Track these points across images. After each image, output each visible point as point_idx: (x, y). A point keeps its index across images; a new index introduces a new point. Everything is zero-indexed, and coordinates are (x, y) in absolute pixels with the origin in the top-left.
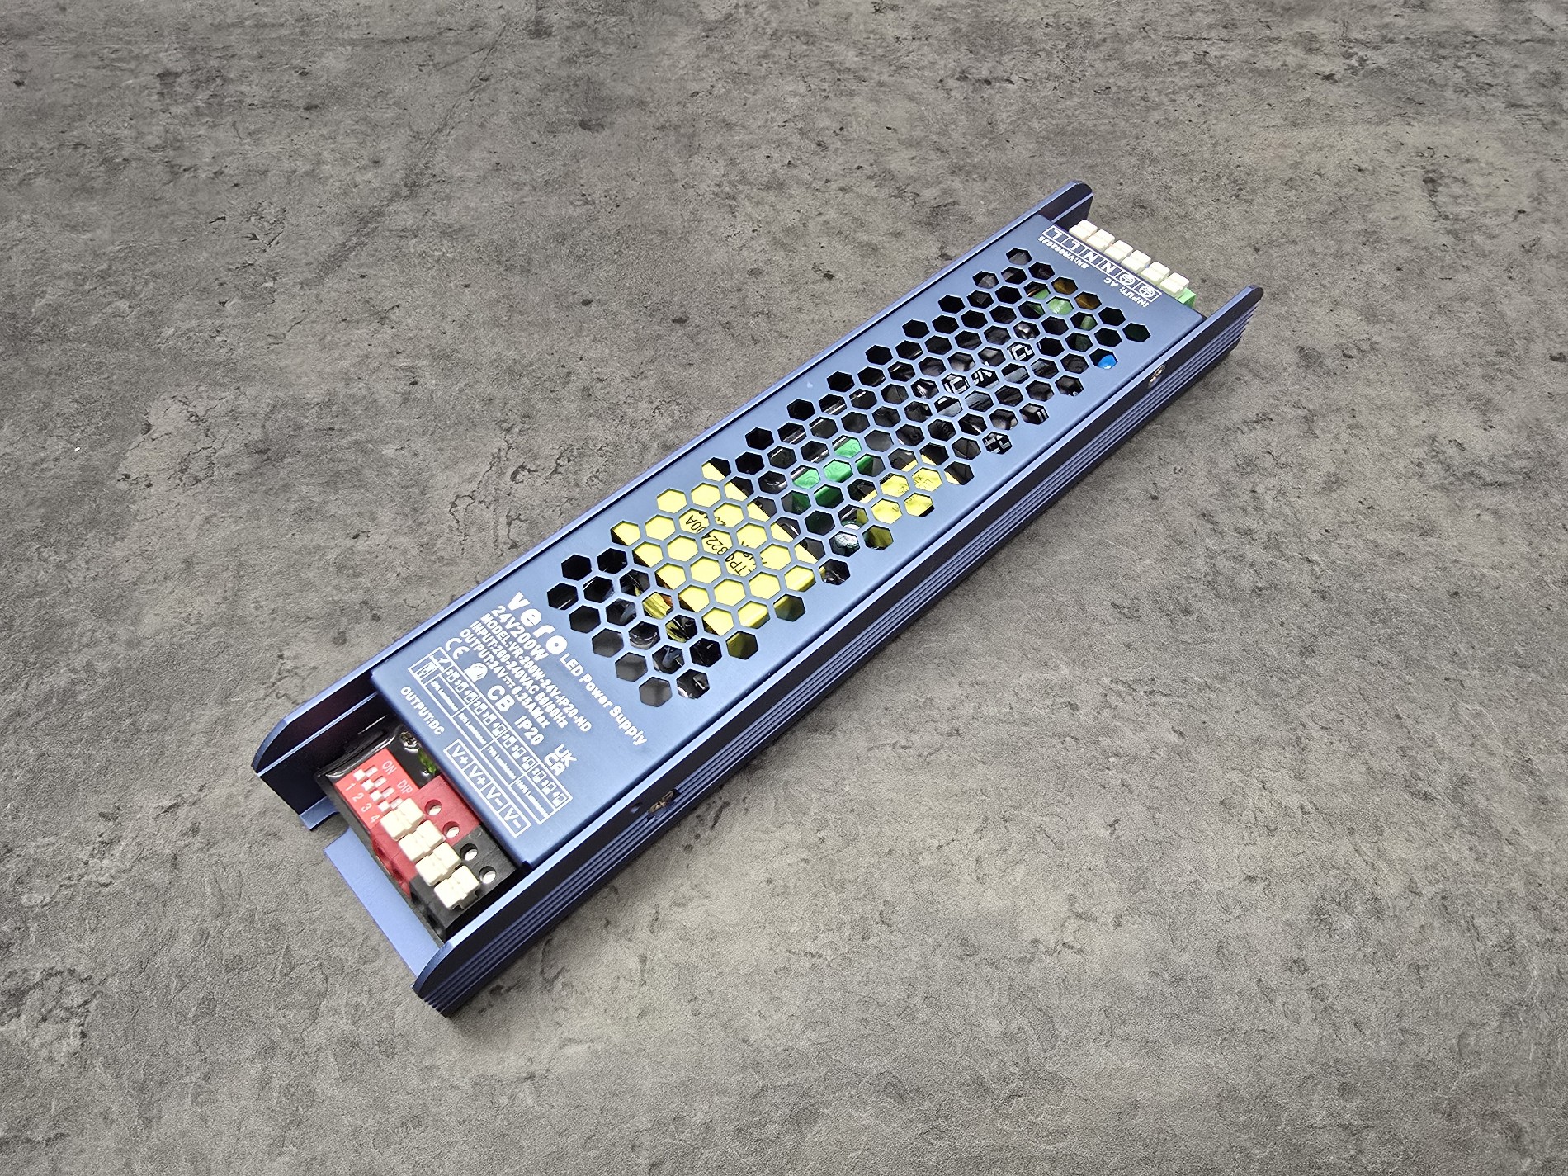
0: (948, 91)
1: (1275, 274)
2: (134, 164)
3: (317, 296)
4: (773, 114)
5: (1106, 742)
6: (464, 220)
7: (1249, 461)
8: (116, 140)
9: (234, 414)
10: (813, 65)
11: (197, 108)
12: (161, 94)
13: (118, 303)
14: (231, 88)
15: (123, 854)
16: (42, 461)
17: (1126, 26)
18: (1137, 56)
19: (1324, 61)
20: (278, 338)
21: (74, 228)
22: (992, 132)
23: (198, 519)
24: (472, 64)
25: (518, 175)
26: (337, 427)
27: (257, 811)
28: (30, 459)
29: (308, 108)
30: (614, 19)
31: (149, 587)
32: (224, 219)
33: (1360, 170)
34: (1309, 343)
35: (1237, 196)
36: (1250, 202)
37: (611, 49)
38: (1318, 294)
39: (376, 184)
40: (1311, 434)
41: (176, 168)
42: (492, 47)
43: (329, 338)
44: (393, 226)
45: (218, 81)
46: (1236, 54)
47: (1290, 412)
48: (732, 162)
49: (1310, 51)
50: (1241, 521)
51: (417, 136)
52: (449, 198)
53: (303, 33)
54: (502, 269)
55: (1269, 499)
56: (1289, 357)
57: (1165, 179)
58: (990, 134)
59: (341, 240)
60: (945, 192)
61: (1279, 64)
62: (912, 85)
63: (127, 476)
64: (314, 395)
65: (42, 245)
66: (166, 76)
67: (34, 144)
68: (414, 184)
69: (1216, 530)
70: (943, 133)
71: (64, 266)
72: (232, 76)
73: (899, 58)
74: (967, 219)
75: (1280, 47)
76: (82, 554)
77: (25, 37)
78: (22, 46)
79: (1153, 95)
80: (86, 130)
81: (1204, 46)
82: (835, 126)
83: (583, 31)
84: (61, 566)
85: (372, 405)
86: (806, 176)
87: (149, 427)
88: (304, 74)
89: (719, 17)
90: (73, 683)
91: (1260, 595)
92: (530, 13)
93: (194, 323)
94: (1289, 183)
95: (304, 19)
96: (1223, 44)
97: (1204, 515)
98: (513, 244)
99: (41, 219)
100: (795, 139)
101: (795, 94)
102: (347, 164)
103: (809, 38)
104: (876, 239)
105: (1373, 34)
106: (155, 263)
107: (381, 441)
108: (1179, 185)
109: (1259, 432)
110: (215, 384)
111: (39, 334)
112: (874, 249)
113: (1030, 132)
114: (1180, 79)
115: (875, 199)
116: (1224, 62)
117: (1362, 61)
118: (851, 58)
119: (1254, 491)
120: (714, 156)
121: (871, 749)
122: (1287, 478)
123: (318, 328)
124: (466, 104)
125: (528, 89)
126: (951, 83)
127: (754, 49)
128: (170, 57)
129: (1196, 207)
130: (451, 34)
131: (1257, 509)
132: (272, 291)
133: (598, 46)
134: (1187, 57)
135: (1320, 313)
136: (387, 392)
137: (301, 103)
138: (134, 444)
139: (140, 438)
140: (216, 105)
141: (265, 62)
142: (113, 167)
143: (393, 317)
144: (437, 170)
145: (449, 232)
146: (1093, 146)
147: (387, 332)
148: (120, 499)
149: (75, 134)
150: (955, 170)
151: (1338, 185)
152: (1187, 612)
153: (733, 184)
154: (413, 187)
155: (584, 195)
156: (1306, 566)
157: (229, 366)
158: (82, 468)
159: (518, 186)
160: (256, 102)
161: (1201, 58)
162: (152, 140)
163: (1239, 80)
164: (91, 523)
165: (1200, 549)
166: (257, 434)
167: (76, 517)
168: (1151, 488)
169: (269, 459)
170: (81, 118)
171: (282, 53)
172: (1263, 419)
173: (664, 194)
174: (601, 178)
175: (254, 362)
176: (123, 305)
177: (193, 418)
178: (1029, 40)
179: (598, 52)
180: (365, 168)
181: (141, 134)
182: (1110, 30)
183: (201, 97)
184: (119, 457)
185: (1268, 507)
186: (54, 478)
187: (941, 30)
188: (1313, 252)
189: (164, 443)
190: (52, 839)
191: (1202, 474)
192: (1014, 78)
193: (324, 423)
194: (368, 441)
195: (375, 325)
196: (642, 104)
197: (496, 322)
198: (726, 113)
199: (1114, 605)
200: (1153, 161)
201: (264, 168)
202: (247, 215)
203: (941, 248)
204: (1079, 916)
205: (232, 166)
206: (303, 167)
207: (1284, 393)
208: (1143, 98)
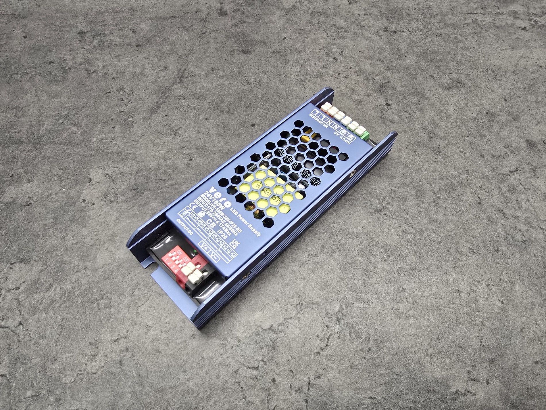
0: (381, 36)
1: (514, 110)
2: (73, 70)
3: (149, 124)
4: (315, 46)
5: (473, 306)
6: (203, 91)
7: (514, 187)
8: (65, 60)
9: (123, 174)
10: (328, 26)
11: (95, 46)
12: (80, 41)
13: (73, 128)
14: (107, 38)
15: (100, 360)
16: (51, 195)
17: (445, 9)
18: (451, 21)
19: (522, 22)
20: (137, 142)
21: (53, 97)
22: (399, 53)
23: (114, 218)
24: (198, 27)
25: (221, 73)
26: (163, 179)
27: (150, 340)
28: (46, 194)
29: (138, 46)
30: (250, 8)
31: (98, 247)
32: (110, 92)
33: (540, 67)
34: (530, 138)
35: (495, 78)
36: (501, 80)
37: (250, 20)
38: (531, 118)
39: (167, 77)
40: (535, 176)
41: (89, 72)
42: (205, 20)
43: (156, 141)
44: (176, 94)
45: (102, 35)
46: (488, 19)
47: (527, 167)
48: (302, 66)
49: (516, 18)
50: (513, 212)
51: (180, 57)
52: (196, 83)
53: (132, 15)
54: (219, 112)
55: (523, 203)
56: (524, 144)
57: (468, 71)
58: (399, 54)
59: (156, 101)
60: (384, 78)
61: (504, 23)
62: (367, 34)
63: (84, 201)
64: (153, 165)
65: (41, 104)
66: (81, 33)
67: (34, 62)
68: (182, 77)
69: (505, 217)
70: (381, 53)
71: (51, 113)
72: (106, 33)
73: (360, 23)
74: (394, 89)
75: (504, 17)
76: (70, 233)
77: (25, 17)
78: (25, 21)
79: (458, 37)
80: (53, 56)
81: (475, 17)
82: (339, 51)
83: (238, 12)
84: (63, 238)
85: (175, 168)
86: (331, 72)
87: (90, 180)
88: (134, 32)
89: (290, 6)
90: (73, 288)
91: (525, 244)
92: (219, 6)
93: (104, 136)
94: (514, 73)
95: (132, 9)
96: (482, 16)
97: (499, 210)
98: (222, 101)
99: (40, 93)
100: (325, 57)
101: (322, 38)
102: (155, 69)
103: (325, 14)
104: (361, 98)
105: (538, 11)
106: (85, 111)
107: (181, 184)
108: (473, 74)
109: (516, 175)
110: (114, 161)
111: (44, 141)
112: (360, 101)
113: (414, 53)
114: (468, 30)
115: (358, 81)
116: (484, 23)
117: (536, 22)
118: (342, 23)
119: (517, 200)
120: (294, 64)
121: (383, 310)
122: (529, 194)
123: (151, 137)
124: (197, 43)
125: (221, 37)
126: (382, 33)
127: (305, 19)
128: (83, 26)
129: (480, 83)
130: (189, 15)
131: (519, 207)
132: (132, 122)
133: (245, 19)
134: (470, 21)
135: (533, 126)
136: (181, 163)
137: (134, 44)
138: (86, 187)
139: (88, 184)
140: (102, 44)
141: (118, 27)
142: (65, 72)
143: (179, 132)
144: (189, 71)
145: (198, 97)
146: (438, 58)
147: (178, 139)
148: (82, 210)
149: (48, 58)
150: (388, 69)
151: (533, 73)
152: (497, 251)
153: (304, 75)
154: (181, 78)
155: (247, 81)
156: (541, 231)
157: (119, 154)
158: (66, 197)
159: (221, 77)
160: (117, 44)
161: (475, 21)
162: (79, 60)
163: (490, 30)
164: (73, 220)
165: (500, 225)
166: (132, 182)
167: (66, 218)
168: (478, 199)
169: (138, 192)
170: (50, 51)
171: (124, 23)
172: (516, 170)
173: (277, 80)
174: (253, 74)
175: (128, 152)
176: (75, 129)
177: (107, 176)
178: (409, 15)
179: (245, 22)
180: (162, 70)
181: (74, 58)
182: (439, 10)
183: (96, 41)
184: (80, 192)
185: (523, 206)
186: (56, 201)
187: (374, 11)
188: (527, 101)
189: (97, 186)
190: (71, 354)
191: (497, 193)
192: (405, 30)
193: (158, 177)
194: (175, 184)
195: (173, 135)
196: (265, 43)
197: (219, 134)
198: (297, 46)
199: (469, 248)
200: (462, 64)
201: (122, 71)
202: (118, 90)
203: (386, 101)
204: (473, 380)
205: (110, 70)
206: (138, 70)
207: (523, 159)
208: (455, 38)
